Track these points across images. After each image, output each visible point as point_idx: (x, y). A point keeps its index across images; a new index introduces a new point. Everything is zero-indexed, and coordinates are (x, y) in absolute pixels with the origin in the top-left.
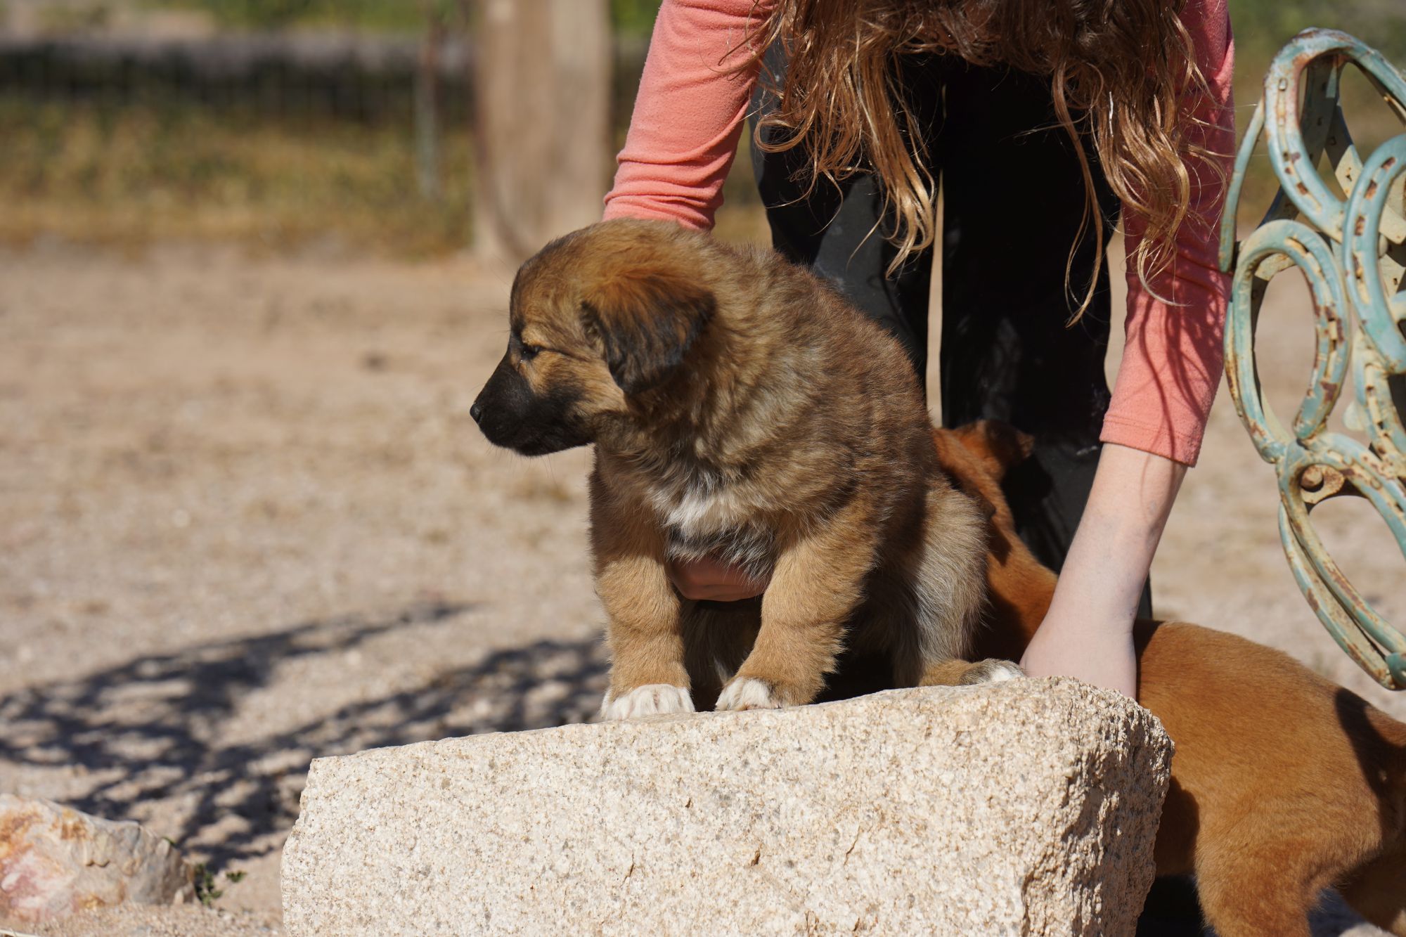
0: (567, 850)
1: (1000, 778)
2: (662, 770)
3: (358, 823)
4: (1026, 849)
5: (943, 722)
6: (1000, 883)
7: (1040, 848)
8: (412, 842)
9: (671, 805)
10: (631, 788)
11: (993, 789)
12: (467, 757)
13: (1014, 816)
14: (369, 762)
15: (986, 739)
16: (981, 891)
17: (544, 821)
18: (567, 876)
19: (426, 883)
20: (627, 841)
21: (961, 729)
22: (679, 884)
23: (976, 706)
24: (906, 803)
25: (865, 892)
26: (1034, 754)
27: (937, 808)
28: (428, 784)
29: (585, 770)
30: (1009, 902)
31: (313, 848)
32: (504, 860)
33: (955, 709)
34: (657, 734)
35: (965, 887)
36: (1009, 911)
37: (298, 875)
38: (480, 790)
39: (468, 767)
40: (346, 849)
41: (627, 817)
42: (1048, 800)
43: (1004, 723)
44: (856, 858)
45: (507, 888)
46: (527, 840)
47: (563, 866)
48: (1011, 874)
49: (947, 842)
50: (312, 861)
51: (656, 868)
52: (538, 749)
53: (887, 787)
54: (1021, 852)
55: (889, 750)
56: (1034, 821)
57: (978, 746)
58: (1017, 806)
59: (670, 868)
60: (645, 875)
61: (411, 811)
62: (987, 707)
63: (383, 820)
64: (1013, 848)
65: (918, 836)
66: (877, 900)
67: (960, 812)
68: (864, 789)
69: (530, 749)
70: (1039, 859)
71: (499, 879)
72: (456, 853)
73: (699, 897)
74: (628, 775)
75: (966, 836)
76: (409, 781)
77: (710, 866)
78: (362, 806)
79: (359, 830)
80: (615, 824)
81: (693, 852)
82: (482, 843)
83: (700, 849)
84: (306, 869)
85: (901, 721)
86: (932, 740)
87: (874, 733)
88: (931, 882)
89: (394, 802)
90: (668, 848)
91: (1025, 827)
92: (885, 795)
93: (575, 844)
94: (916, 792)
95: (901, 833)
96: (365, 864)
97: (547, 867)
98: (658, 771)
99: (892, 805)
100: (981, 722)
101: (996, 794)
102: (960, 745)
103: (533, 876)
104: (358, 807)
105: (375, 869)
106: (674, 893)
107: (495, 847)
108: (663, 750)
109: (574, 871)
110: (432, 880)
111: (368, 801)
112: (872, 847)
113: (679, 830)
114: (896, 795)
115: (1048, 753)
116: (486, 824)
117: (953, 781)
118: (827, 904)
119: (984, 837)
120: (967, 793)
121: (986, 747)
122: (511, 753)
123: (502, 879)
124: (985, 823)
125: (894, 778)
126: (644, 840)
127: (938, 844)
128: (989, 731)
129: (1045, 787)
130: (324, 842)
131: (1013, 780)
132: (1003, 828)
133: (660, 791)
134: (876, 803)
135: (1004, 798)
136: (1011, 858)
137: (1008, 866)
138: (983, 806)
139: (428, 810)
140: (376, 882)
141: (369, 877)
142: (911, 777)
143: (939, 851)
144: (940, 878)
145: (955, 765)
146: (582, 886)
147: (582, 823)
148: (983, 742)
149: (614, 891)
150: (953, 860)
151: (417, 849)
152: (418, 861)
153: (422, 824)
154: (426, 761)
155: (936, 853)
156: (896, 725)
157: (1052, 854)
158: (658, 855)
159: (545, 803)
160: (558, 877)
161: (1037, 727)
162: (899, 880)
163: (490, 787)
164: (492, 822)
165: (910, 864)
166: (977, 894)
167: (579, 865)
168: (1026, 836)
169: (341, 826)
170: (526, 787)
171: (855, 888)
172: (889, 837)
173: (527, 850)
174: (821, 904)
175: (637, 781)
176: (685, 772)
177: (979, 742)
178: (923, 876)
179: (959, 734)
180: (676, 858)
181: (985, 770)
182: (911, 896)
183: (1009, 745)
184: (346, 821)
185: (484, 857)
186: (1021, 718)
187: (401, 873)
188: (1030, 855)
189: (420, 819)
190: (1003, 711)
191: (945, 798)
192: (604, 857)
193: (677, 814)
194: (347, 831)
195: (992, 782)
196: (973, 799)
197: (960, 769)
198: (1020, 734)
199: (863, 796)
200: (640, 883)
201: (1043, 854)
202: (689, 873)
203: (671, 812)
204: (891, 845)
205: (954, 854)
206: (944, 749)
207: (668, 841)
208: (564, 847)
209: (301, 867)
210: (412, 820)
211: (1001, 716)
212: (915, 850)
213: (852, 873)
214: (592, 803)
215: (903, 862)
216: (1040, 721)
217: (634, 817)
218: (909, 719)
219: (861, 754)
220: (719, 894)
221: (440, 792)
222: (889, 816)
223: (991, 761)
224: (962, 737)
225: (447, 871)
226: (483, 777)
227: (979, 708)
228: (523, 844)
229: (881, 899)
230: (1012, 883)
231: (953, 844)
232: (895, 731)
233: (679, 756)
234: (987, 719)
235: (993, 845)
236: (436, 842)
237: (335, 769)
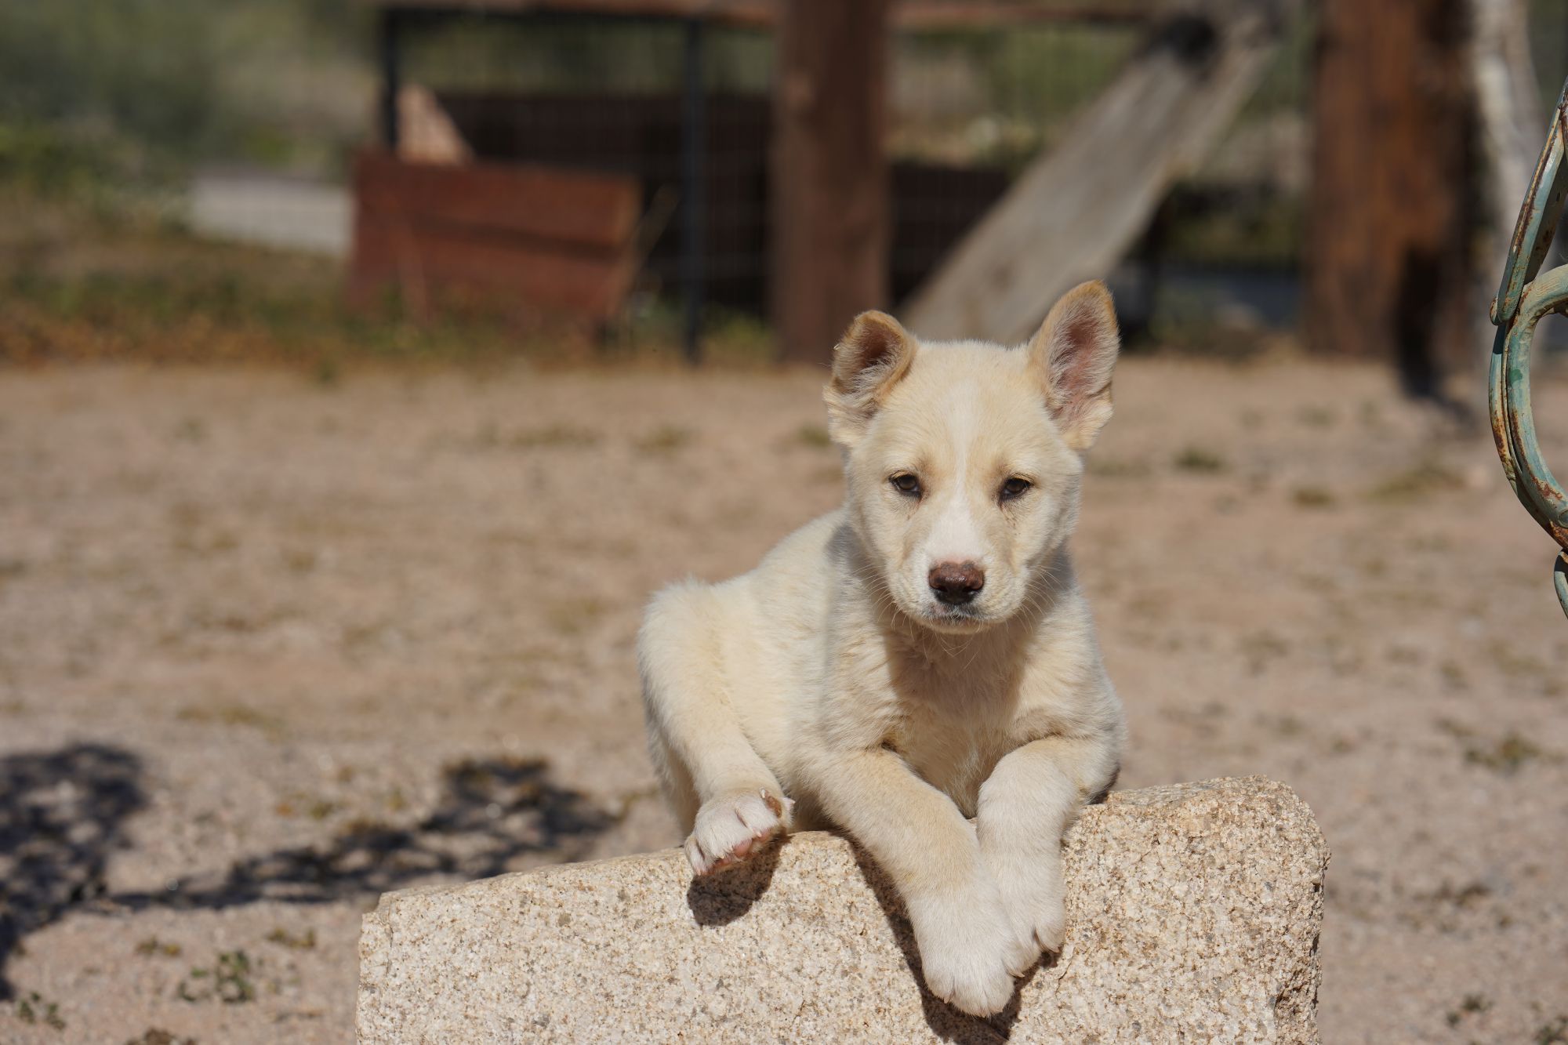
0: (722, 990)
1: (1241, 887)
2: (830, 895)
3: (456, 970)
4: (1276, 965)
5: (1169, 827)
6: (1249, 1004)
7: (1290, 964)
8: (524, 988)
9: (843, 933)
10: (793, 916)
11: (1235, 900)
12: (590, 889)
13: (1260, 929)
14: (462, 899)
15: (1222, 845)
16: (1226, 1014)
17: (692, 957)
18: (724, 1019)
19: (546, 1034)
20: (794, 976)
21: (1192, 834)
22: (862, 1021)
23: (1205, 809)
24: (1131, 919)
25: (1081, 1022)
26: (1281, 859)
27: (1169, 924)
28: (540, 922)
29: (733, 897)
30: (1260, 1025)
31: (399, 1001)
32: (642, 1004)
33: (1181, 812)
34: (823, 854)
35: (1205, 1010)
36: (1259, 1035)
37: (380, 1033)
38: (608, 926)
39: (592, 900)
40: (441, 1001)
41: (792, 949)
42: (1298, 910)
43: (1240, 826)
44: (1069, 984)
45: (649, 1036)
46: (671, 980)
47: (718, 1007)
48: (1262, 994)
49: (1182, 962)
50: (397, 1016)
51: (831, 1005)
52: (673, 877)
53: (1109, 902)
54: (1271, 969)
55: (1109, 861)
56: (1284, 934)
57: (1213, 853)
58: (1263, 918)
59: (849, 1004)
60: (818, 1013)
61: (521, 954)
62: (1217, 809)
63: (487, 965)
64: (1262, 964)
65: (1147, 956)
66: (1096, 1029)
67: (1197, 927)
68: (1081, 905)
69: (663, 877)
70: (1289, 976)
71: (637, 1027)
72: (581, 998)
73: (888, 1035)
74: (788, 901)
75: (1205, 953)
76: (516, 919)
77: (900, 1000)
78: (459, 950)
79: (458, 977)
80: (778, 957)
81: (876, 985)
82: (613, 985)
83: (885, 982)
84: (390, 1026)
85: (1123, 827)
86: (1160, 849)
87: (1090, 842)
88: (1162, 1007)
89: (498, 945)
90: (846, 982)
91: (1275, 941)
92: (1107, 912)
93: (731, 982)
94: (1143, 907)
95: (1125, 954)
96: (466, 1017)
97: (698, 1010)
98: (826, 895)
99: (1115, 923)
100: (1213, 826)
101: (1239, 905)
102: (1193, 852)
103: (682, 1019)
104: (454, 951)
105: (479, 1021)
106: (855, 1033)
107: (630, 990)
108: (831, 871)
109: (732, 1013)
110: (552, 1031)
111: (466, 944)
112: (1088, 971)
113: (856, 961)
114: (1120, 912)
115: (1295, 858)
116: (618, 965)
117: (1188, 893)
118: (1035, 1037)
119: (1227, 954)
120: (1204, 905)
121: (1223, 854)
122: (641, 882)
123: (642, 1026)
124: (1228, 938)
125: (1117, 892)
126: (815, 973)
127: (1171, 964)
128: (1224, 835)
129: (1295, 895)
130: (412, 994)
131: (1257, 889)
132: (1249, 943)
133: (829, 918)
134: (1095, 921)
135: (1249, 909)
136: (1260, 977)
137: (1259, 985)
138: (1223, 922)
139: (542, 951)
140: (480, 1037)
141: (471, 1032)
142: (1136, 890)
143: (1172, 972)
144: (1172, 1002)
145: (1189, 875)
146: (742, 1029)
147: (739, 957)
148: (1218, 848)
149: (782, 1033)
150: (1189, 980)
151: (531, 996)
152: (534, 1010)
153: (536, 967)
154: (536, 896)
155: (1169, 974)
156: (1117, 833)
157: (1300, 971)
158: (833, 991)
159: (692, 938)
160: (713, 1020)
161: (1277, 830)
162: (1122, 1007)
163: (621, 922)
164: (626, 961)
165: (1136, 987)
166: (1220, 1018)
167: (738, 1006)
168: (1276, 951)
169: (434, 974)
170: (665, 921)
171: (1070, 1018)
172: (1109, 959)
173: (673, 991)
174: (1028, 1038)
175: (800, 908)
176: (857, 896)
177: (1213, 848)
178: (1152, 1001)
179: (1191, 839)
180: (856, 992)
181: (1223, 879)
182: (1137, 1023)
183: (1251, 850)
184: (440, 968)
185: (617, 1001)
186: (1259, 820)
187: (513, 1025)
188: (1281, 971)
189: (533, 962)
190: (1237, 814)
191: (1178, 912)
192: (769, 995)
193: (851, 943)
194: (441, 980)
195: (1232, 892)
196: (1212, 912)
197: (1195, 879)
198: (1261, 837)
199: (1080, 913)
200: (811, 1023)
201: (1294, 970)
202: (873, 1008)
203: (844, 941)
204: (1112, 967)
205: (1191, 975)
206: (1175, 857)
207: (845, 973)
208: (718, 987)
209: (383, 1024)
210: (522, 963)
211: (1236, 819)
212: (1142, 972)
213: (1066, 1000)
214: (747, 934)
215: (1128, 986)
216: (1279, 823)
217: (800, 949)
218: (1132, 826)
219: (1076, 866)
220: (912, 1031)
221: (556, 930)
222: (1110, 935)
223: (1229, 869)
224: (1194, 843)
225: (571, 1020)
226: (611, 910)
227: (1209, 811)
228: (667, 984)
229: (1102, 1029)
230: (1263, 1003)
231: (1190, 964)
232: (1116, 839)
233: (850, 877)
234: (1219, 823)
235: (1239, 962)
236: (554, 987)
237: (423, 910)
